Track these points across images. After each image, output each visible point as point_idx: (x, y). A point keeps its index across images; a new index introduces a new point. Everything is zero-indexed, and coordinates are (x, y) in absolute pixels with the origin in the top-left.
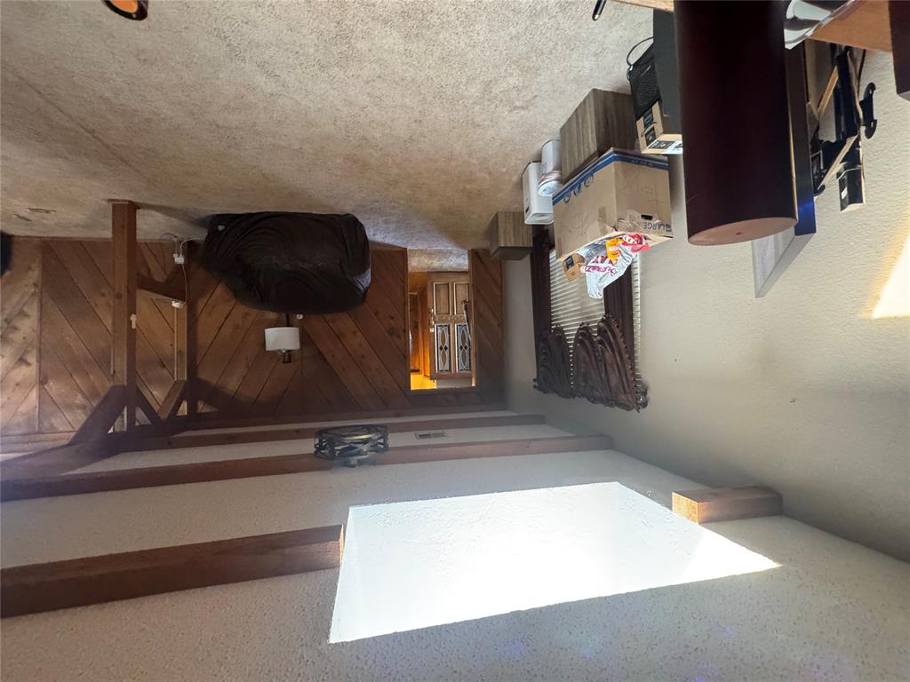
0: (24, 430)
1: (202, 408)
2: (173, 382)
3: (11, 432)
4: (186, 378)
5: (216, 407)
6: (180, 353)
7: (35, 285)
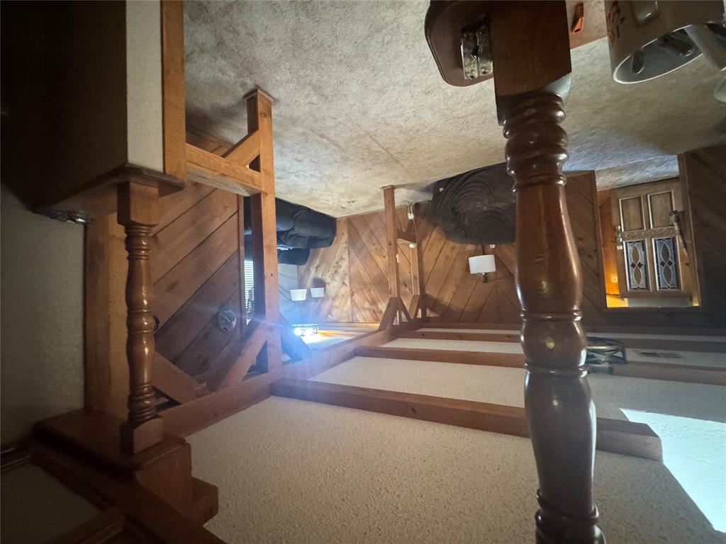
0: (346, 320)
1: (429, 313)
2: (412, 296)
3: (342, 321)
4: (419, 294)
5: (438, 314)
6: (415, 277)
7: (346, 243)
